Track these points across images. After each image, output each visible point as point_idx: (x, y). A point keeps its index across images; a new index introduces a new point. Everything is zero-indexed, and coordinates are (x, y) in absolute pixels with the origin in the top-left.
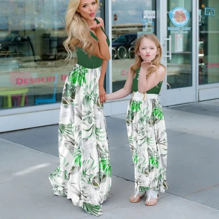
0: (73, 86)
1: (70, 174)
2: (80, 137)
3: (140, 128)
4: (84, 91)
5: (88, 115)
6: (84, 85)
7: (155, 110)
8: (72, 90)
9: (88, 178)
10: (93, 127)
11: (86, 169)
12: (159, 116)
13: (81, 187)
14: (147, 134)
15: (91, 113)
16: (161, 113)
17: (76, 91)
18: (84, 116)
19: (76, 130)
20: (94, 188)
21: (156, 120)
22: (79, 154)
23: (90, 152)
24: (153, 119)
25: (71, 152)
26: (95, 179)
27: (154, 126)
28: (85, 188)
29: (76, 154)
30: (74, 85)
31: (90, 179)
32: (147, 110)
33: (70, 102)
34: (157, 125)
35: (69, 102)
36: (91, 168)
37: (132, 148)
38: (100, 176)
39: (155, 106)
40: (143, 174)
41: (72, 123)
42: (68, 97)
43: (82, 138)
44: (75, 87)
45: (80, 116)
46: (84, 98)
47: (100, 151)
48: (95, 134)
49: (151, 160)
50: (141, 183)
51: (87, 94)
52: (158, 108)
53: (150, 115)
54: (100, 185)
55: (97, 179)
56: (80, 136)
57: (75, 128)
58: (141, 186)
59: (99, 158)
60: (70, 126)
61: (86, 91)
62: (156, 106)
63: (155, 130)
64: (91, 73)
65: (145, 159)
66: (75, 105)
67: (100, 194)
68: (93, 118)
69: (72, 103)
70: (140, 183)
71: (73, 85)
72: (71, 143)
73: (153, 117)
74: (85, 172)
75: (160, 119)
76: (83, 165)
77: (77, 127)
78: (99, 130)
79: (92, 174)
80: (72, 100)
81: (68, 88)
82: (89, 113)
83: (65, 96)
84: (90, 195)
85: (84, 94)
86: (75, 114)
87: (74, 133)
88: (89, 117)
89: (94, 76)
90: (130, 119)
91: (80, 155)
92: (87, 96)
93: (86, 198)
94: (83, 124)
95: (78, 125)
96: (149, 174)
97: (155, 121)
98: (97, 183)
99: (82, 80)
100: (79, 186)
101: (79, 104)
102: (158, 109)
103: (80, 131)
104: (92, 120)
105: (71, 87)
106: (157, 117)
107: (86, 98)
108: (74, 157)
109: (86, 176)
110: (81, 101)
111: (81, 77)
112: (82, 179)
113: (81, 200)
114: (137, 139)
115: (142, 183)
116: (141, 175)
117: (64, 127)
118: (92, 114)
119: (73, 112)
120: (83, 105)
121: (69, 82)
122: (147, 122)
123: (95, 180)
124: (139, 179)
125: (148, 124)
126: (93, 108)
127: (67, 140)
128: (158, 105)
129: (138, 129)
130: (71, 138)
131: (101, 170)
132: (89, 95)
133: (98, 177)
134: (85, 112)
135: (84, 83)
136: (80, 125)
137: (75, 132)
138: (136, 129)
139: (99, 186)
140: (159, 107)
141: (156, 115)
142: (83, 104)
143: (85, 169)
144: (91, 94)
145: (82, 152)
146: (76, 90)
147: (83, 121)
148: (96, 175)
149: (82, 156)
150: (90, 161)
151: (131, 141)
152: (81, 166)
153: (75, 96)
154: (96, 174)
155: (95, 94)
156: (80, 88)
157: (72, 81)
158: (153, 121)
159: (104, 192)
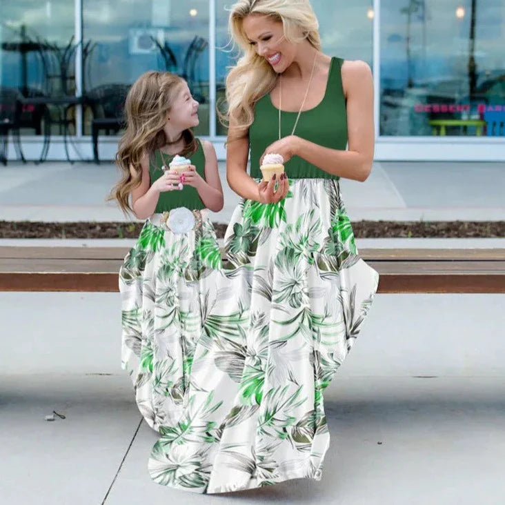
0: (253, 227)
1: (222, 427)
2: (264, 339)
3: (161, 289)
4: (280, 239)
5: (289, 290)
6: (282, 225)
7: (202, 244)
8: (250, 236)
9: (280, 426)
10: (303, 315)
11: (275, 409)
12: (210, 258)
13: (256, 450)
14: (180, 303)
15: (298, 284)
16: (216, 252)
17: (260, 239)
18: (279, 292)
19: (252, 324)
20: (297, 446)
21: (204, 268)
22: (258, 376)
23: (290, 369)
24: (196, 267)
25: (231, 377)
26: (301, 426)
27: (198, 283)
28: (268, 450)
29: (247, 378)
30: (256, 226)
31: (287, 429)
32: (182, 244)
33: (243, 265)
34: (204, 283)
35: (239, 264)
36: (291, 403)
37: (137, 338)
38: (315, 418)
39: (202, 236)
40: (168, 398)
41: (243, 311)
42: (238, 254)
43: (270, 341)
44: (258, 231)
45: (266, 293)
46: (281, 253)
47: (321, 365)
48: (309, 329)
49: (187, 364)
50: (162, 418)
51: (288, 245)
52: (208, 241)
53: (188, 257)
54: (312, 439)
55: (306, 426)
56: (264, 336)
57: (252, 320)
58: (164, 425)
59: (315, 380)
60: (236, 317)
61: (288, 238)
62: (204, 236)
63: (200, 294)
64: (301, 198)
65: (173, 363)
66: (255, 269)
67: (312, 458)
68: (303, 294)
69: (247, 265)
70: (161, 420)
71: (252, 225)
72: (234, 356)
73: (196, 262)
74: (271, 414)
75: (212, 267)
76: (268, 400)
77: (257, 316)
78: (321, 320)
79: (292, 416)
80: (248, 259)
81: (239, 234)
82: (293, 286)
83: (230, 251)
84: (283, 464)
85: (282, 244)
86: (253, 289)
87: (247, 333)
88: (293, 292)
89: (308, 204)
90: (135, 269)
91: (260, 378)
92: (289, 249)
93: (272, 472)
94: (274, 309)
95: (260, 313)
96: (183, 398)
97: (200, 272)
98: (304, 437)
99: (278, 214)
100: (252, 447)
101: (265, 267)
102: (209, 243)
103: (266, 326)
104: (301, 300)
105: (249, 231)
106: (205, 262)
107: (286, 253)
108: (243, 386)
109: (274, 422)
110: (271, 260)
111: (273, 208)
112: (262, 430)
113: (256, 478)
114: (152, 316)
115: (165, 419)
116: (162, 400)
117: (219, 321)
118: (301, 287)
119: (247, 285)
120: (276, 269)
121: (243, 219)
122: (180, 275)
123: (302, 428)
124: (157, 410)
125: (183, 280)
126: (306, 273)
127: (223, 350)
128: (210, 233)
129: (157, 293)
130: (238, 345)
131: (318, 407)
132: (293, 247)
133: (309, 421)
134: (282, 283)
135: (282, 221)
136: (265, 313)
137: (250, 330)
138: (151, 291)
139: (309, 442)
140: (211, 237)
141: (203, 257)
142: (278, 266)
143: (273, 408)
144: (302, 243)
145: (267, 371)
146: (261, 236)
147: (275, 303)
148: (304, 419)
149: (266, 380)
150: (288, 390)
151: (136, 320)
152: (261, 404)
153: (256, 251)
154: (304, 414)
155: (312, 244)
156: (269, 232)
157: (251, 218)
158: (196, 272)
159: (322, 454)
